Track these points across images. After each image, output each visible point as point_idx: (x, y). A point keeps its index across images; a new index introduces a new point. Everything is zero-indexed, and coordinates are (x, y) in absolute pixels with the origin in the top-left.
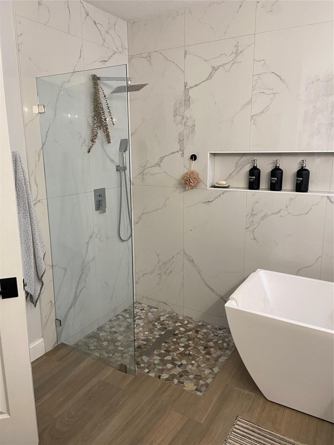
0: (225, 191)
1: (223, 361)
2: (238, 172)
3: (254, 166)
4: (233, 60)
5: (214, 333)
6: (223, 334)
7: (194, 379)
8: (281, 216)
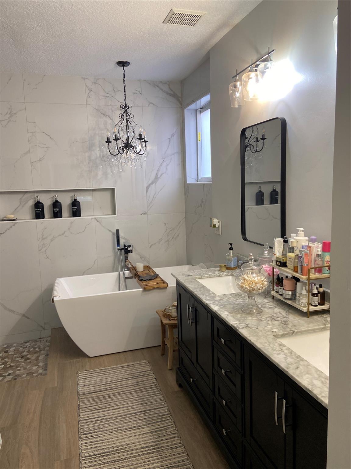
0: (16, 223)
1: (43, 358)
2: (23, 207)
3: (38, 201)
4: (8, 119)
5: (23, 347)
6: (30, 344)
7: (27, 376)
8: (66, 236)
